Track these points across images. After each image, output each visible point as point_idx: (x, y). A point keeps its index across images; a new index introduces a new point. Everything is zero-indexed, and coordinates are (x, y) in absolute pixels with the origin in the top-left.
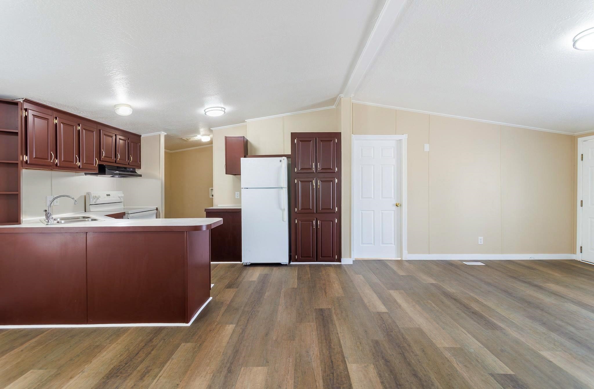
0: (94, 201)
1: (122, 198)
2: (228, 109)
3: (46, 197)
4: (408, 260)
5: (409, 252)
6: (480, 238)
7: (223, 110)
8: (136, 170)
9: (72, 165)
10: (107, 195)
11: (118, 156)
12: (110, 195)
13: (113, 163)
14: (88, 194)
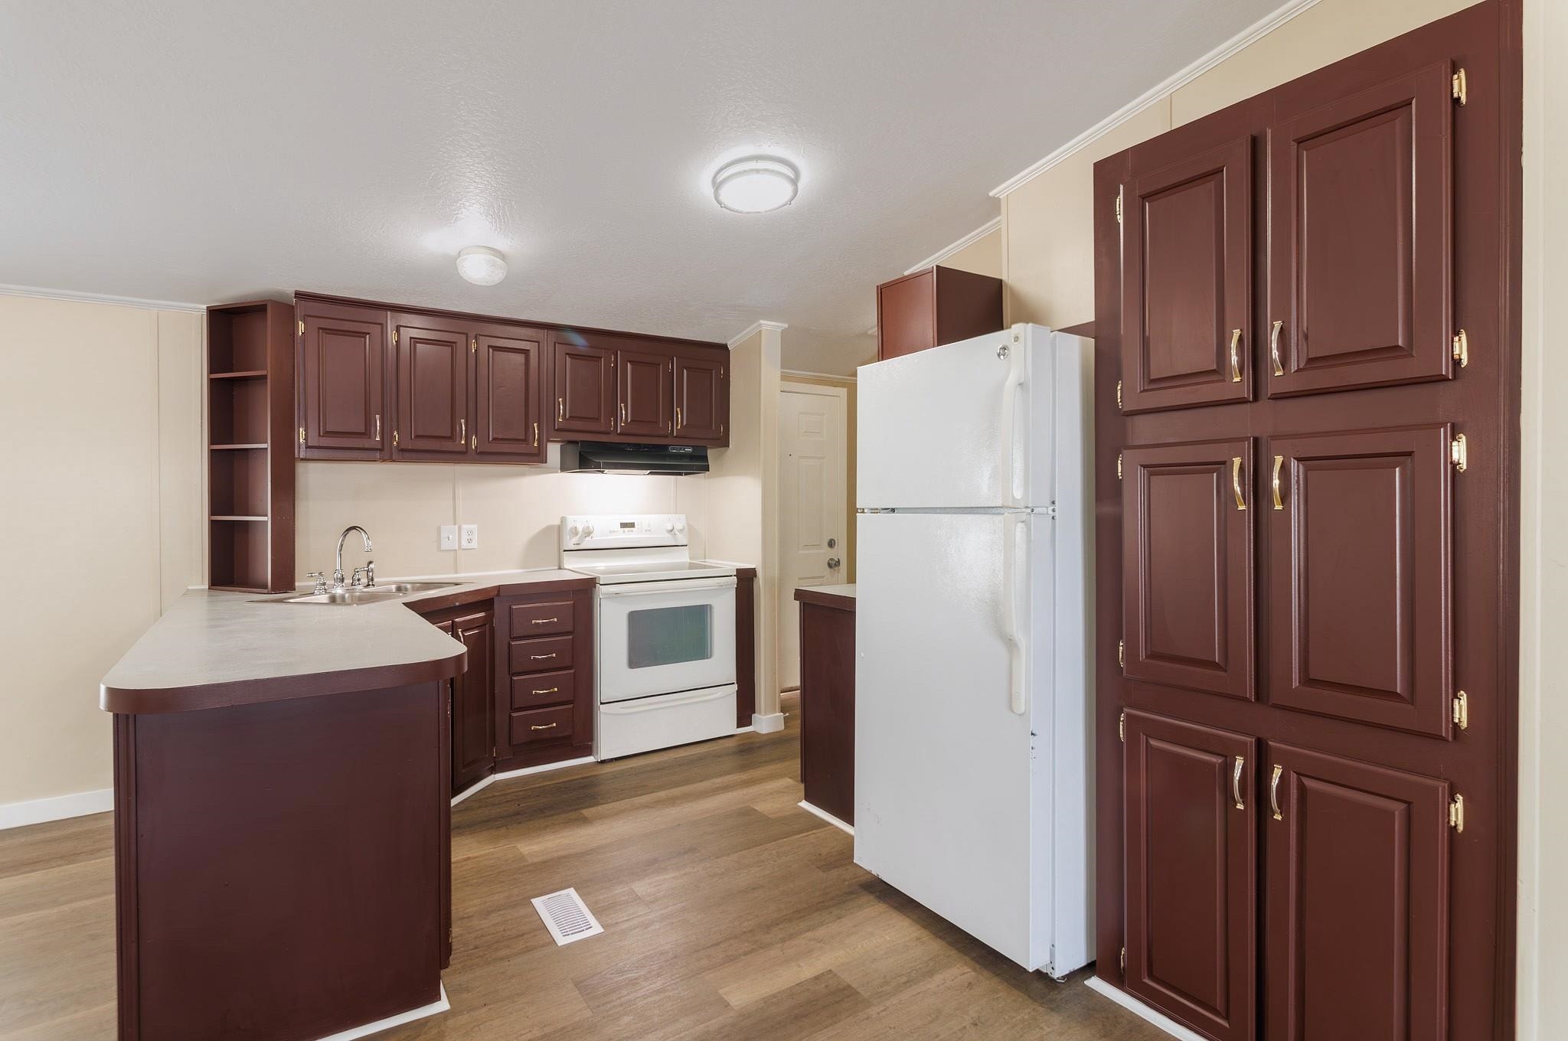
0: (576, 539)
1: (680, 536)
3: (439, 529)
8: (709, 451)
9: (448, 446)
10: (624, 525)
11: (625, 413)
12: (632, 525)
13: (608, 433)
14: (563, 520)
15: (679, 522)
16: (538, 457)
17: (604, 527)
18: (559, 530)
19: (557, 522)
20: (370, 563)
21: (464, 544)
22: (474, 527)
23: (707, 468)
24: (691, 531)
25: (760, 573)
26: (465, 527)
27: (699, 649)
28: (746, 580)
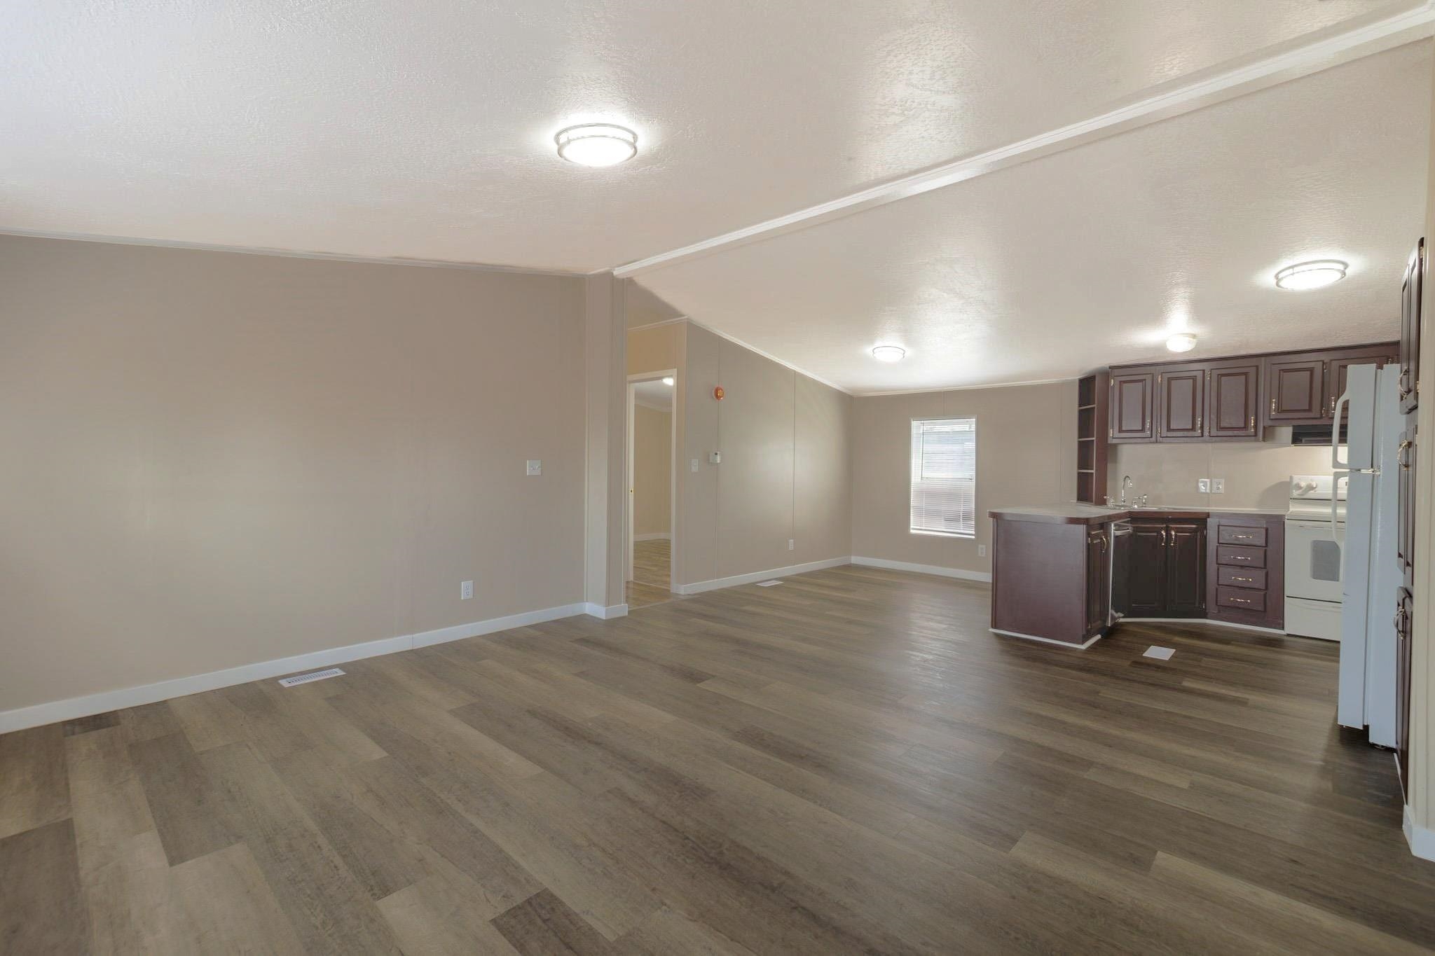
3: (1197, 481)
7: (1341, 267)
9: (1190, 433)
13: (1320, 419)
14: (1289, 478)
16: (1255, 438)
18: (1287, 484)
19: (1285, 479)
21: (1215, 491)
22: (1223, 481)
26: (1215, 480)
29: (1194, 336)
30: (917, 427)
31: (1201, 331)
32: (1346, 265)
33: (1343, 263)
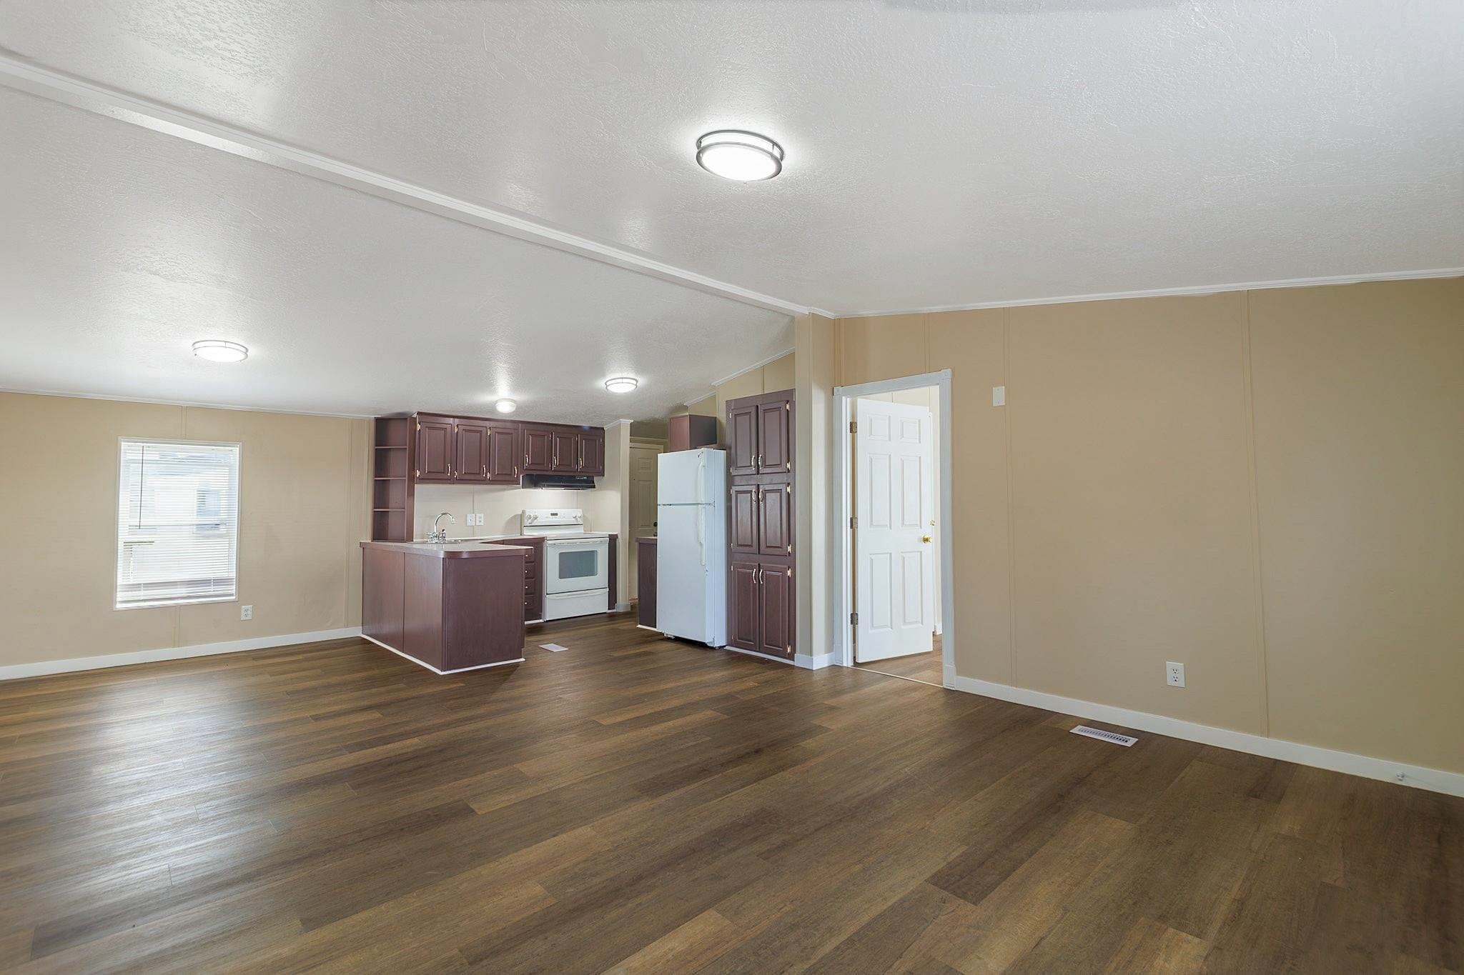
0: (530, 521)
1: (579, 519)
2: (642, 381)
3: (466, 516)
4: (956, 691)
5: (960, 671)
6: (1170, 665)
7: (635, 382)
8: (595, 478)
9: (478, 477)
10: (552, 514)
11: (556, 461)
12: (556, 514)
13: (547, 471)
14: (523, 512)
15: (579, 513)
16: (516, 482)
17: (543, 516)
18: (522, 516)
19: (520, 513)
20: (443, 530)
21: (478, 524)
22: (482, 515)
23: (594, 487)
24: (584, 517)
25: (619, 537)
26: (478, 515)
27: (591, 572)
28: (613, 539)
29: (512, 400)
30: (130, 451)
31: (521, 397)
32: (637, 381)
33: (636, 380)
